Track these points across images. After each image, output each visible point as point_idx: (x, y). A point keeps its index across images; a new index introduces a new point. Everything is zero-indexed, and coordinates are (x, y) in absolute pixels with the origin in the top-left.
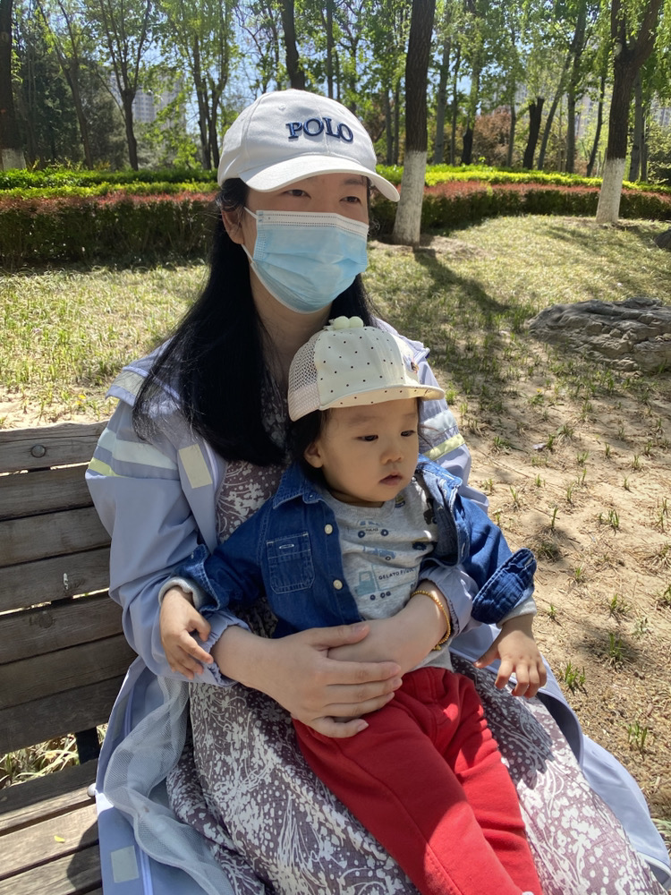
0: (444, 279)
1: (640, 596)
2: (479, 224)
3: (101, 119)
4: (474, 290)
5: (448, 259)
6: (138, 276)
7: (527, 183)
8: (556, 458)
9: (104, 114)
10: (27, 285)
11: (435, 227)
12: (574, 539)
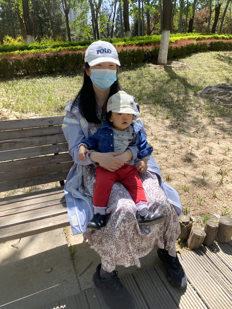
0: (173, 76)
1: (213, 171)
2: (190, 56)
3: (58, 20)
4: (183, 81)
5: (176, 70)
6: (71, 79)
7: (210, 39)
8: (198, 135)
9: (58, 18)
10: (37, 82)
11: (173, 58)
12: (197, 157)
